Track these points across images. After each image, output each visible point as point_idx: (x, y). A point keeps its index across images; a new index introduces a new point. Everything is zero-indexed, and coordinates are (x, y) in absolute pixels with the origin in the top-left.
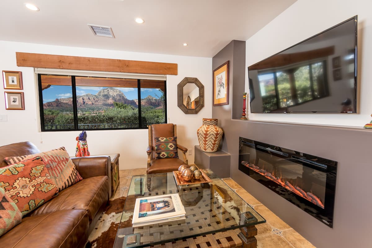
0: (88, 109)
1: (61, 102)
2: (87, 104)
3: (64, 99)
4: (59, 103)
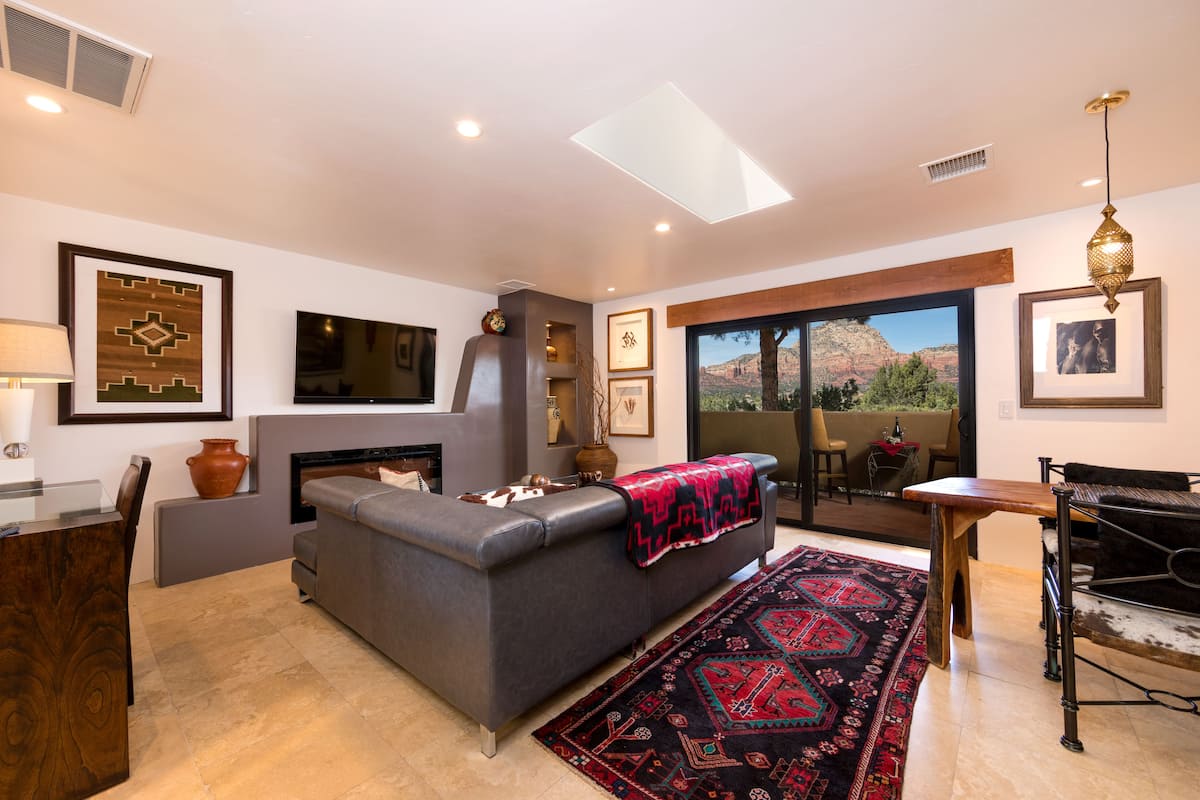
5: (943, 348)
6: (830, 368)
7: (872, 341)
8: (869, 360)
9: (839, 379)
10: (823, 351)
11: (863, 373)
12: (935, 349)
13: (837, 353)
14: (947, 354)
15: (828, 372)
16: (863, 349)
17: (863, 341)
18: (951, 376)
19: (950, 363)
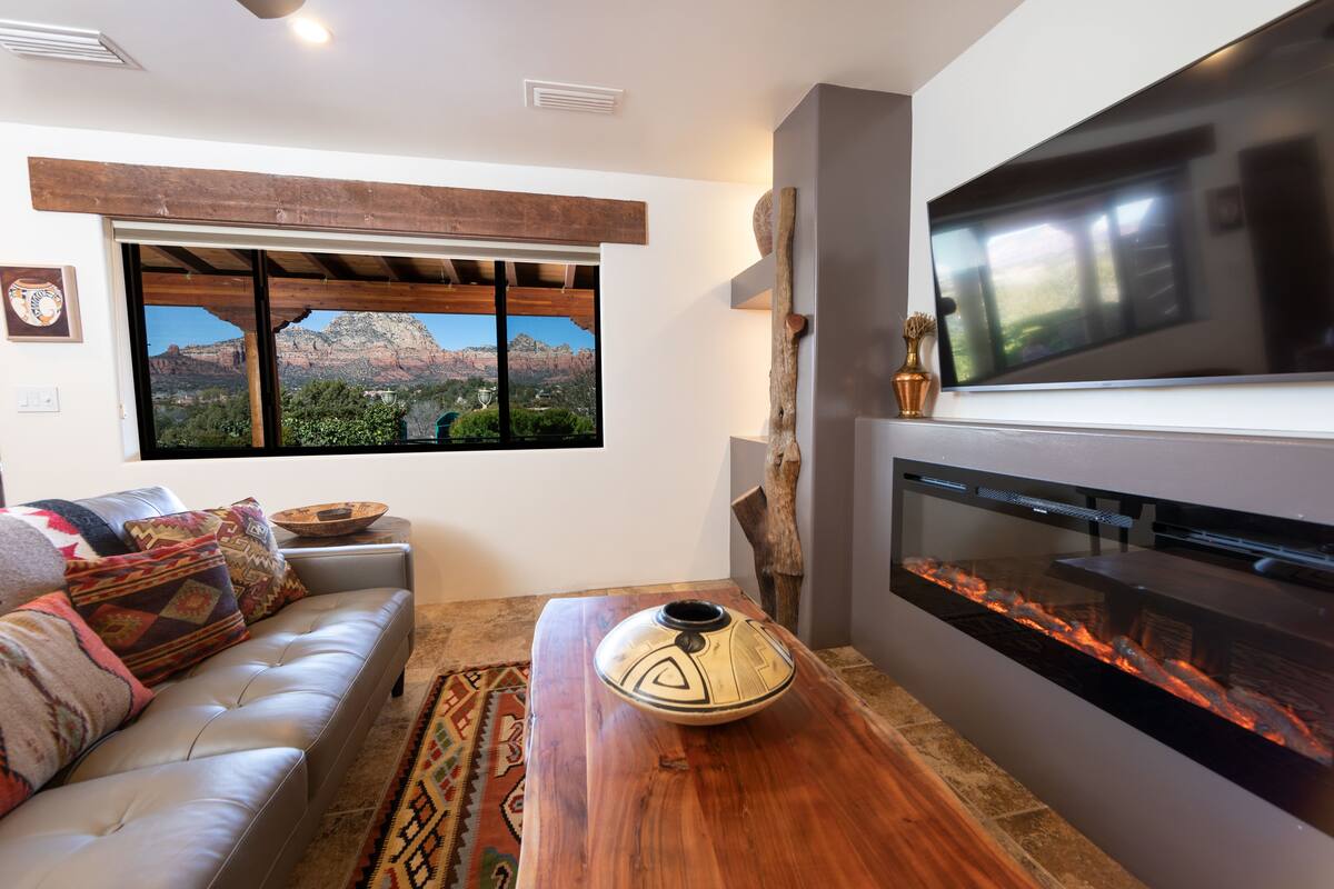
0: (294, 383)
1: (190, 358)
2: (289, 364)
3: (204, 347)
4: (179, 362)
5: (483, 349)
6: (372, 361)
7: (417, 334)
8: (415, 355)
9: (383, 374)
10: (363, 339)
11: (409, 369)
12: (476, 349)
13: (379, 344)
14: (486, 355)
15: (370, 365)
16: (408, 342)
17: (408, 334)
18: (491, 375)
19: (489, 363)
